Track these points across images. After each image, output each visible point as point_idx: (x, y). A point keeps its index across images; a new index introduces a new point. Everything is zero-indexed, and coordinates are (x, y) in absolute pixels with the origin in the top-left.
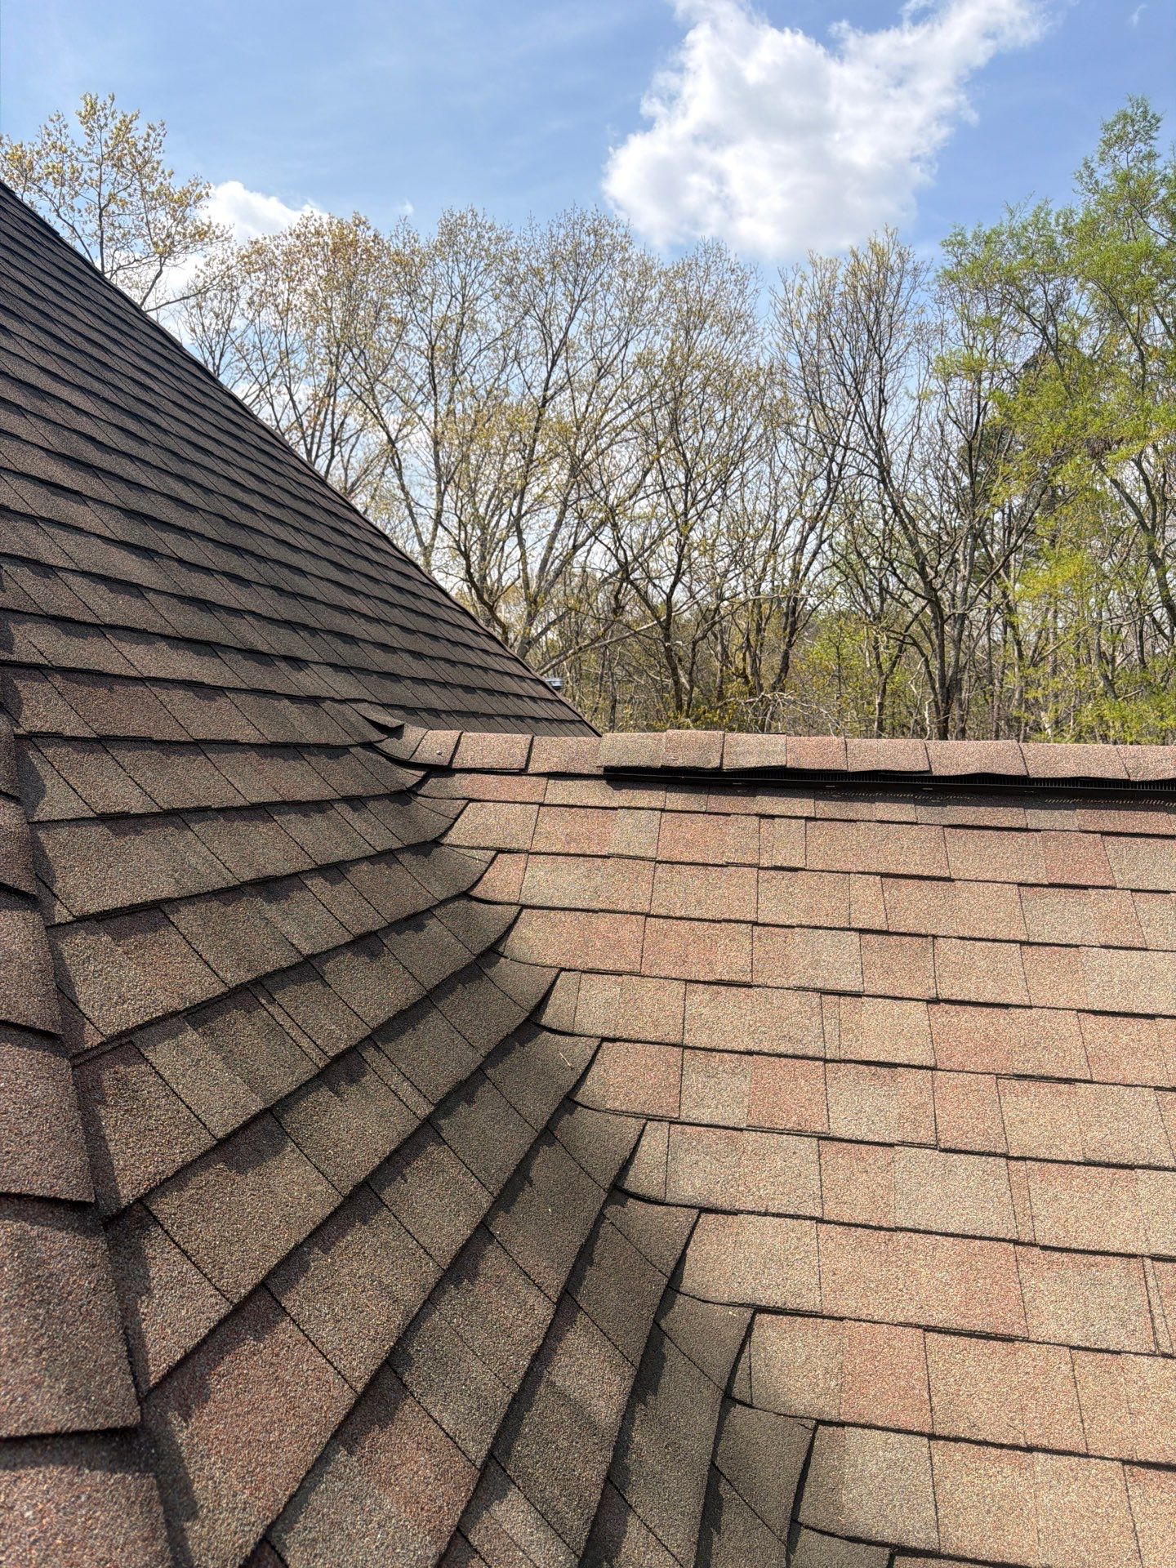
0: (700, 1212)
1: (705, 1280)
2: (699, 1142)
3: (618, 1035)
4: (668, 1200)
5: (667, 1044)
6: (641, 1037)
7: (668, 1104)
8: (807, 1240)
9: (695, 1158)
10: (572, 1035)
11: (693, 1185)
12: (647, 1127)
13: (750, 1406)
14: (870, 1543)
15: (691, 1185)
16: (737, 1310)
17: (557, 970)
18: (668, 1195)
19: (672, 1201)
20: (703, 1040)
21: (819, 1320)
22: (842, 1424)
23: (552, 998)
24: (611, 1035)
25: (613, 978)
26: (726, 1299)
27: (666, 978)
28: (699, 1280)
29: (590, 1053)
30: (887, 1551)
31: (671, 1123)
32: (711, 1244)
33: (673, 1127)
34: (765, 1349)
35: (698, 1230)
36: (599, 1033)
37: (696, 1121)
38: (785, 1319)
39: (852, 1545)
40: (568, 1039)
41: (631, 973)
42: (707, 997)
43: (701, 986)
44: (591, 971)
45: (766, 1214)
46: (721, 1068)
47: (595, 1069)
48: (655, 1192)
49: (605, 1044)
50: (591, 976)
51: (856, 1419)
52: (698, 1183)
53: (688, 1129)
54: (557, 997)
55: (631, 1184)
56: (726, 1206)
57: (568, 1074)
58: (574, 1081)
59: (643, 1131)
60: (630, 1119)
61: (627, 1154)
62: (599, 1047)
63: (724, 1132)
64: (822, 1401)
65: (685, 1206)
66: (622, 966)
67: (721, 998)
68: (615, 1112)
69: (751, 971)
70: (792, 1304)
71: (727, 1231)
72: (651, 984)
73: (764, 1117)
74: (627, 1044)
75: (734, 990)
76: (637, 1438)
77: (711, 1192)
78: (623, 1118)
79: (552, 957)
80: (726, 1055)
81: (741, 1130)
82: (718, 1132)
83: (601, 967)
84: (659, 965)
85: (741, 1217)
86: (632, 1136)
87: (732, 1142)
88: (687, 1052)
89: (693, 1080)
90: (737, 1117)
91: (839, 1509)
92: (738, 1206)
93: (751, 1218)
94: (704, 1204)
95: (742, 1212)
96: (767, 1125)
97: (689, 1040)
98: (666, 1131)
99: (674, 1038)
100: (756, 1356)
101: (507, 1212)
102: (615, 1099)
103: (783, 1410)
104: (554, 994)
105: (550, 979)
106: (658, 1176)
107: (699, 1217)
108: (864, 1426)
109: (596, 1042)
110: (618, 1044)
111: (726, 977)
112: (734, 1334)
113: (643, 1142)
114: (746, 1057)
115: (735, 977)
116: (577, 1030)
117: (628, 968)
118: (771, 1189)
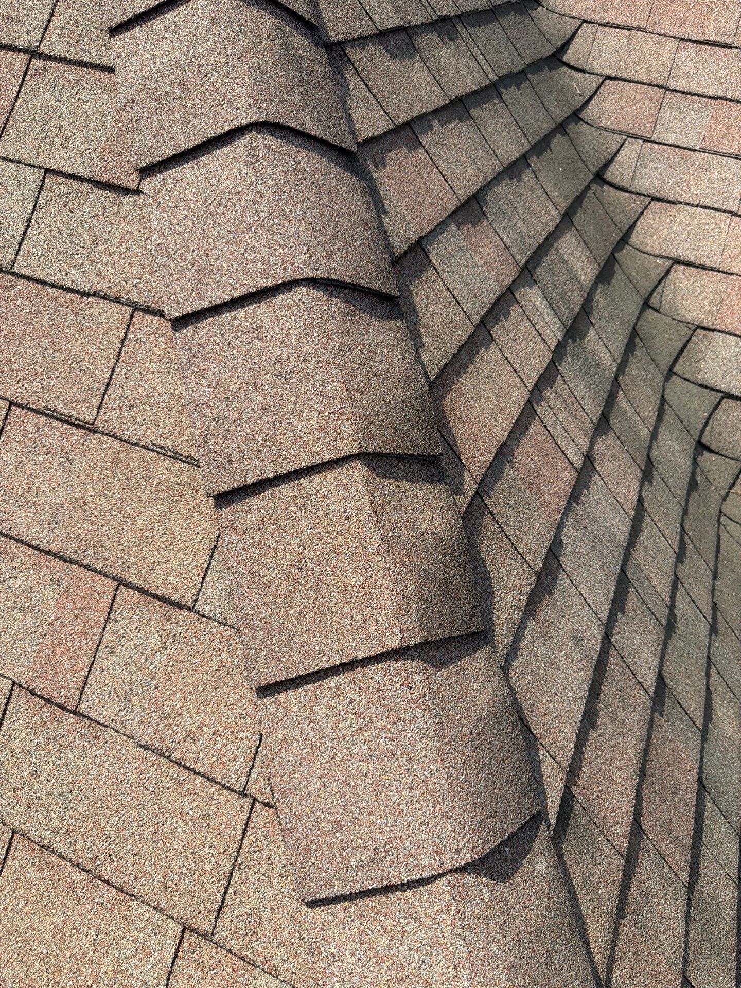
0: (652, 200)
1: (646, 240)
2: (661, 155)
3: (619, 75)
4: (631, 189)
5: (654, 86)
6: (636, 78)
7: (645, 127)
8: (722, 225)
9: (656, 165)
10: (583, 71)
11: (651, 183)
12: (627, 142)
13: (658, 312)
14: (711, 389)
15: (649, 182)
16: (662, 260)
17: (580, 21)
18: (632, 187)
19: (635, 191)
20: (683, 85)
21: (715, 273)
22: (713, 330)
23: (573, 43)
24: (614, 75)
25: (623, 32)
26: (657, 252)
27: (664, 35)
28: (642, 239)
29: (595, 86)
30: (721, 395)
31: (645, 141)
32: (655, 220)
33: (645, 143)
34: (675, 284)
35: (648, 210)
36: (604, 72)
37: (663, 141)
38: (693, 269)
39: (700, 389)
40: (580, 74)
41: (638, 29)
42: (693, 53)
43: (690, 44)
44: (607, 25)
45: (697, 206)
46: (690, 107)
47: (596, 98)
48: (624, 183)
49: (607, 82)
50: (606, 29)
51: (723, 329)
52: (654, 182)
53: (656, 146)
54: (578, 42)
55: (609, 175)
56: (671, 198)
57: (577, 98)
58: (581, 104)
59: (623, 144)
60: (615, 135)
61: (610, 157)
62: (602, 83)
63: (681, 151)
64: (704, 316)
65: (643, 195)
66: (632, 22)
67: (704, 55)
68: (606, 129)
69: (735, 35)
70: (700, 261)
71: (667, 214)
72: (652, 39)
73: (714, 143)
74: (624, 83)
75: (716, 49)
76: (598, 297)
77: (663, 188)
78: (611, 134)
79: (578, 10)
80: (697, 98)
81: (695, 151)
82: (677, 150)
83: (615, 22)
84: (661, 24)
85: (680, 206)
86: (615, 146)
87: (686, 158)
88: (668, 93)
89: (668, 113)
90: (693, 141)
91: (698, 371)
92: (679, 198)
93: (687, 207)
94: (656, 195)
95: (680, 203)
96: (715, 149)
97: (671, 84)
98: (640, 145)
99: (660, 81)
100: (668, 288)
101: (538, 157)
102: (608, 120)
103: (677, 317)
104: (575, 40)
105: (574, 28)
106: (628, 174)
107: (650, 203)
108: (726, 333)
109: (601, 79)
110: (617, 82)
111: (713, 38)
112: (657, 273)
113: (621, 151)
114: (712, 101)
115: (720, 39)
116: (588, 69)
117: (636, 24)
118: (705, 190)
